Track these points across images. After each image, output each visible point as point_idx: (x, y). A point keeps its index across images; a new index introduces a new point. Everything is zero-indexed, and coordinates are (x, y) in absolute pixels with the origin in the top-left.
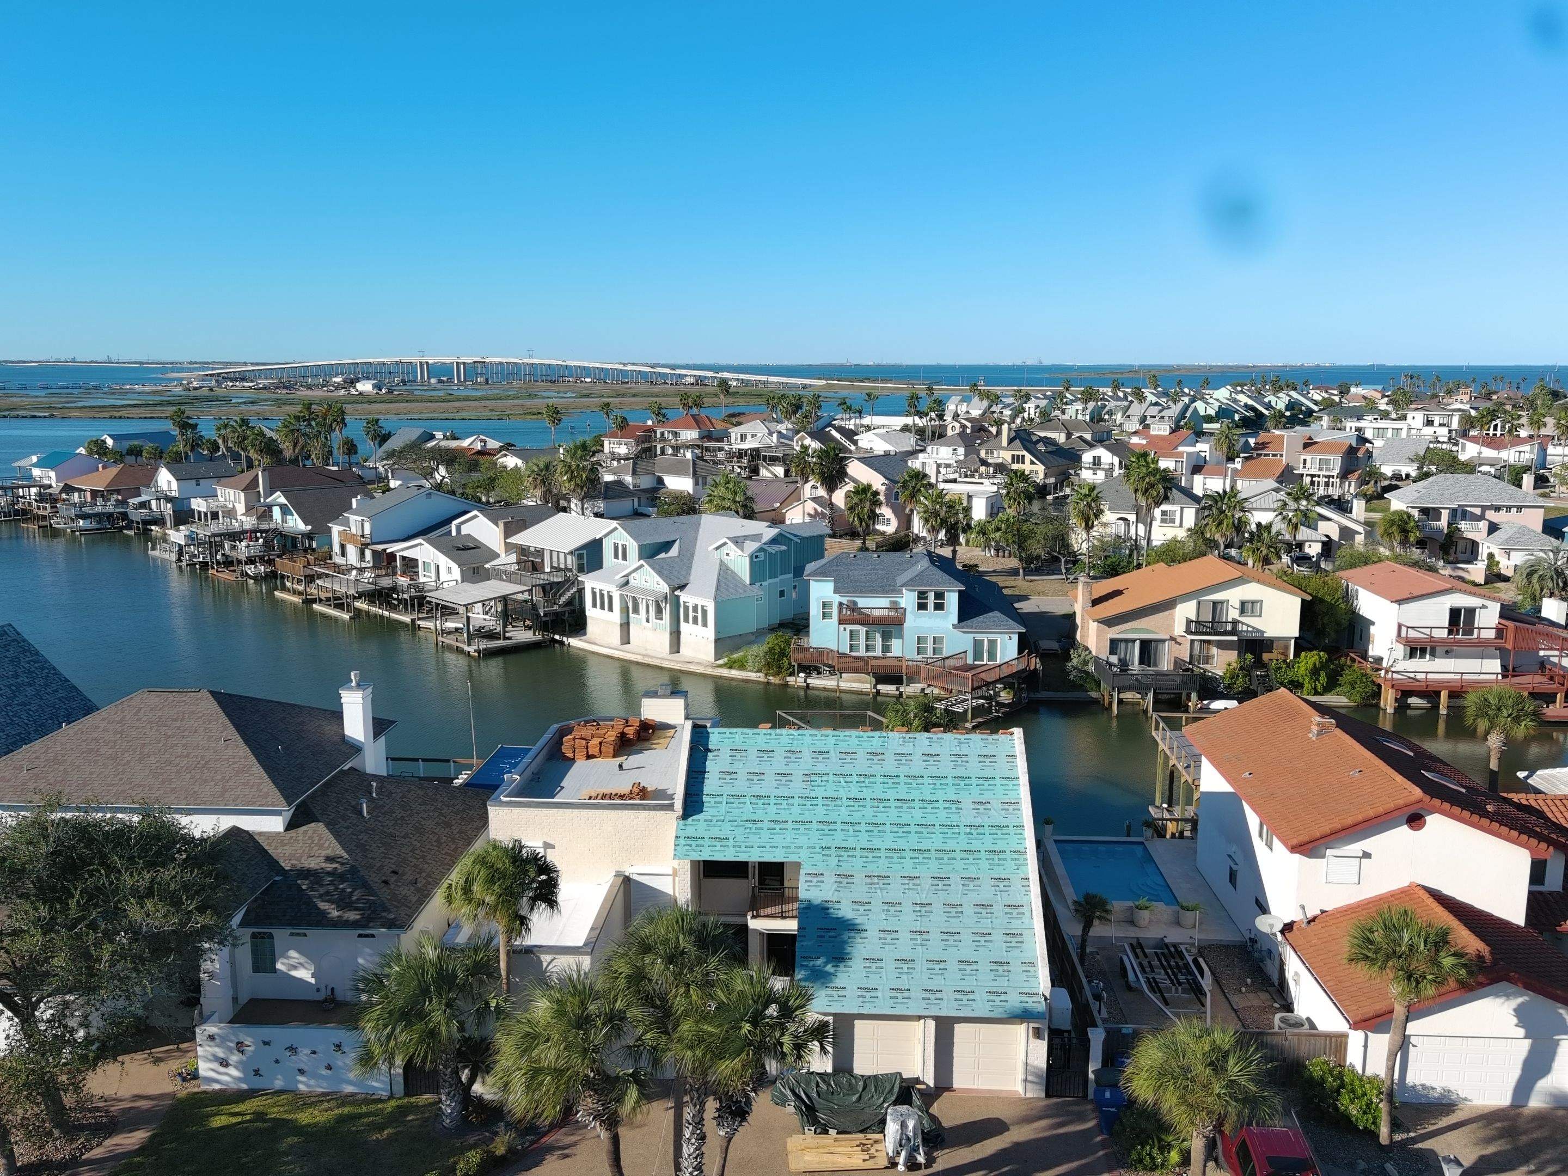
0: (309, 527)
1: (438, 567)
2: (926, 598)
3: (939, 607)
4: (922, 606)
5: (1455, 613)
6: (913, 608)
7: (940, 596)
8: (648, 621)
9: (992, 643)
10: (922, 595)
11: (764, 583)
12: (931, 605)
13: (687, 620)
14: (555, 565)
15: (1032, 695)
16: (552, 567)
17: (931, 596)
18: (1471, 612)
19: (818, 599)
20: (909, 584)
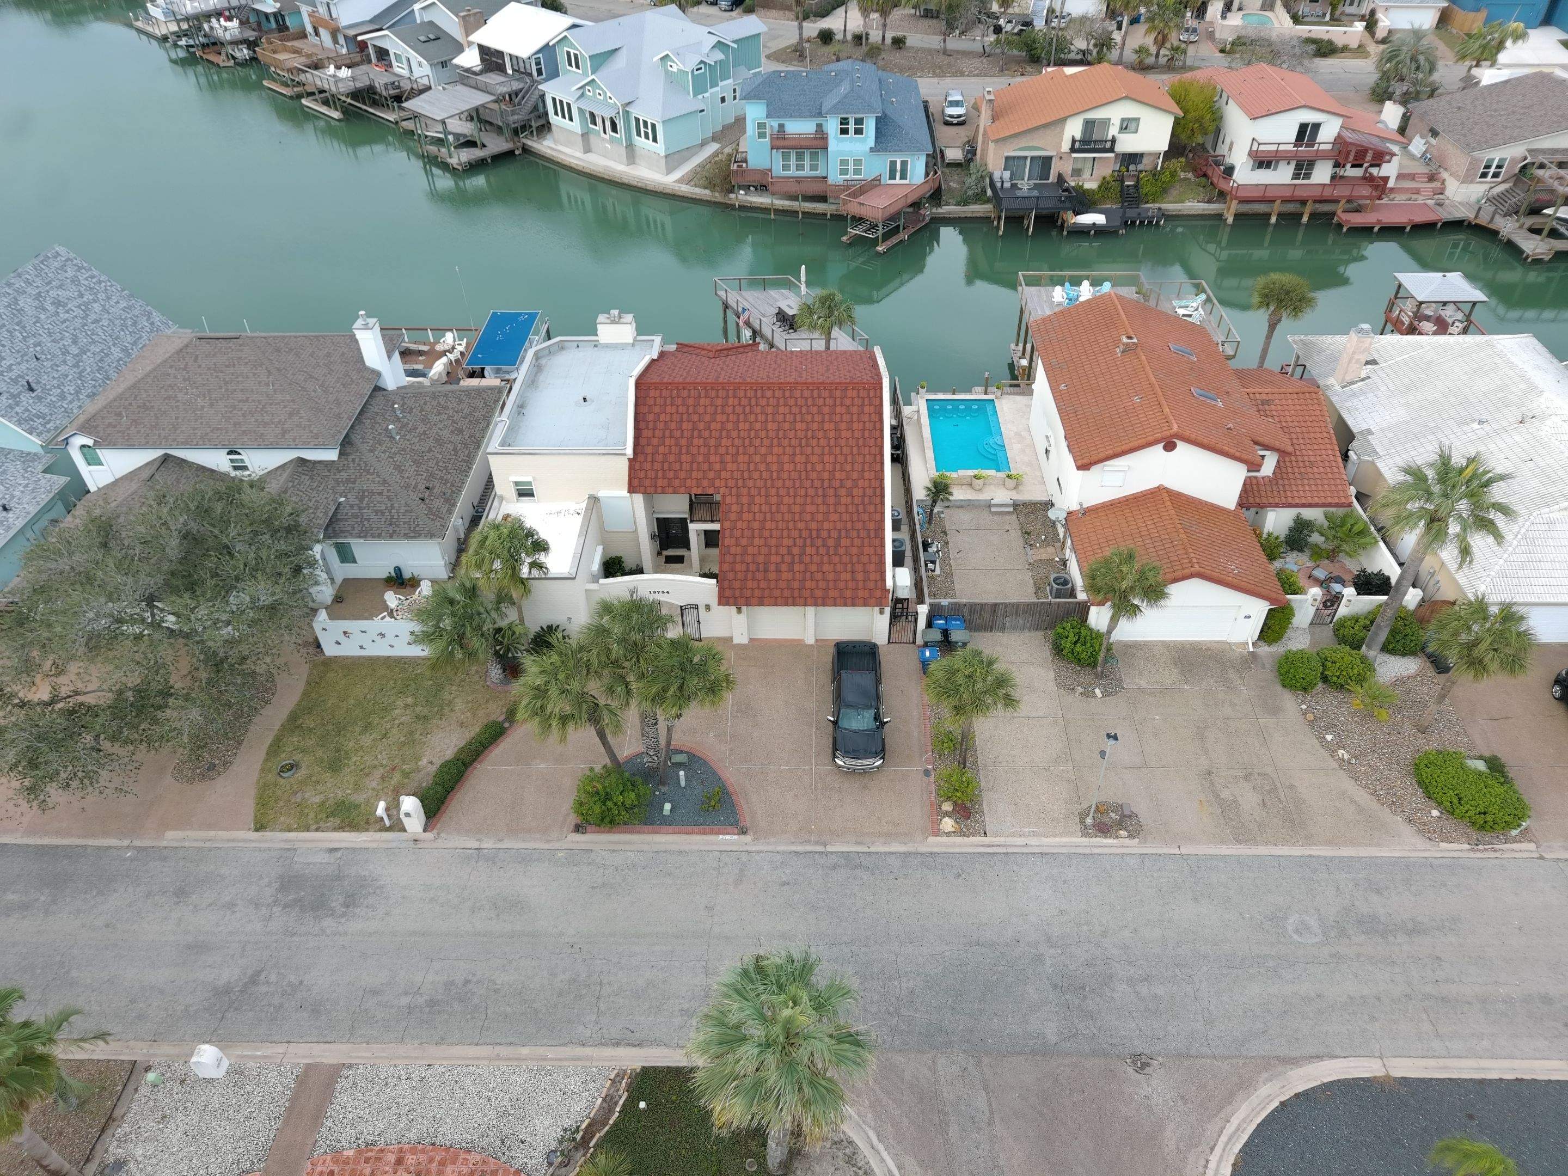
0: (278, 5)
1: (408, 59)
2: (848, 124)
3: (858, 131)
4: (844, 131)
5: (1303, 128)
6: (836, 133)
7: (859, 121)
8: (605, 132)
9: (904, 164)
10: (844, 121)
11: (706, 95)
12: (851, 131)
13: (639, 134)
14: (516, 68)
15: (934, 210)
16: (513, 70)
17: (852, 122)
18: (1316, 126)
19: (754, 120)
20: (833, 111)
